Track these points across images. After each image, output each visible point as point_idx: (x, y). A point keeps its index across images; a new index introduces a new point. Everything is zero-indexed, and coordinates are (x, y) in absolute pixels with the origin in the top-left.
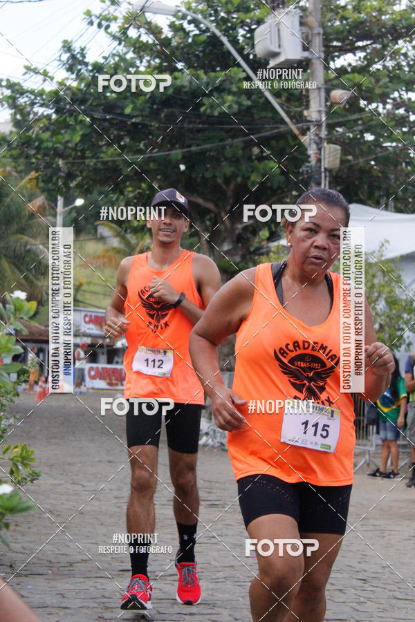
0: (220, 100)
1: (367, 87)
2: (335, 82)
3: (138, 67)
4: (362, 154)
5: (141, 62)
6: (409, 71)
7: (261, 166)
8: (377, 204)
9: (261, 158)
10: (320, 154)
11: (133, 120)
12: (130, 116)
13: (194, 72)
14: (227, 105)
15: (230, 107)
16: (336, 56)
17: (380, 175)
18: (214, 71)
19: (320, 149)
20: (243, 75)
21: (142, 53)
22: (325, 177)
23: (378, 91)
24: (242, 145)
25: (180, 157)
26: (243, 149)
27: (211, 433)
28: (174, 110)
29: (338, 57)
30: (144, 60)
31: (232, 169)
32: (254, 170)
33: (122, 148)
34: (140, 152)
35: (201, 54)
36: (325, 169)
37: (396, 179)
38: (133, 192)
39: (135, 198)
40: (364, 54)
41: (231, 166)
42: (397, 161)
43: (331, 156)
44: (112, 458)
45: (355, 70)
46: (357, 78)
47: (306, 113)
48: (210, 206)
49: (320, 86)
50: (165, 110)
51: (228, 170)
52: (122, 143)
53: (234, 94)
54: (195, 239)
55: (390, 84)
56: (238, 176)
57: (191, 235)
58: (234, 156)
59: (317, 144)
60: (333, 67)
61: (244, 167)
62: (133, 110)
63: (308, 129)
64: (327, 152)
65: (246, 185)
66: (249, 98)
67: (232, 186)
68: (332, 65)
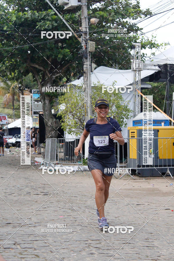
0: (44, 23)
1: (106, 17)
2: (92, 15)
3: (9, 10)
4: (104, 45)
5: (10, 8)
6: (123, 10)
7: (62, 51)
8: (111, 66)
9: (62, 48)
10: (87, 46)
11: (8, 33)
12: (6, 31)
13: (33, 12)
14: (47, 25)
15: (48, 26)
16: (93, 4)
17: (112, 54)
18: (41, 11)
19: (86, 44)
20: (54, 13)
21: (10, 4)
22: (89, 55)
23: (110, 19)
24: (54, 42)
25: (28, 48)
26: (55, 44)
27: (45, 164)
28: (25, 28)
29: (94, 5)
30: (11, 7)
31: (50, 53)
32: (59, 53)
33: (3, 45)
34: (11, 46)
35: (35, 4)
36: (89, 52)
37: (119, 55)
38: (8, 63)
39: (9, 66)
40: (104, 3)
41: (49, 51)
42: (119, 48)
43: (91, 46)
44: (3, 176)
45: (101, 10)
46: (102, 13)
47: (80, 28)
48: (42, 68)
49: (86, 17)
50: (21, 28)
51: (49, 53)
52: (3, 42)
53: (50, 21)
54: (35, 82)
55: (115, 16)
56: (53, 55)
57: (34, 81)
58: (51, 47)
59: (85, 41)
60: (91, 9)
61: (55, 52)
62: (7, 28)
63: (82, 35)
64: (90, 45)
65: (56, 59)
66: (56, 22)
67: (50, 60)
68: (91, 8)
